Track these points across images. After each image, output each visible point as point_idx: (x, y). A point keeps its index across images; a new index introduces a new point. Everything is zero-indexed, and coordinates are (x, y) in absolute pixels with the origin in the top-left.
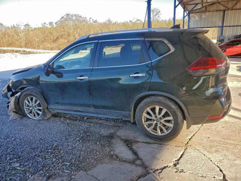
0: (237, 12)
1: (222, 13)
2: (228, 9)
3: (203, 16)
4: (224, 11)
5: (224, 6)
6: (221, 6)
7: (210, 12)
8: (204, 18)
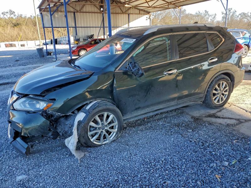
0: (85, 15)
1: (72, 14)
2: (77, 11)
3: (56, 16)
4: (74, 13)
5: (74, 8)
6: (70, 7)
7: (62, 12)
8: (58, 17)
